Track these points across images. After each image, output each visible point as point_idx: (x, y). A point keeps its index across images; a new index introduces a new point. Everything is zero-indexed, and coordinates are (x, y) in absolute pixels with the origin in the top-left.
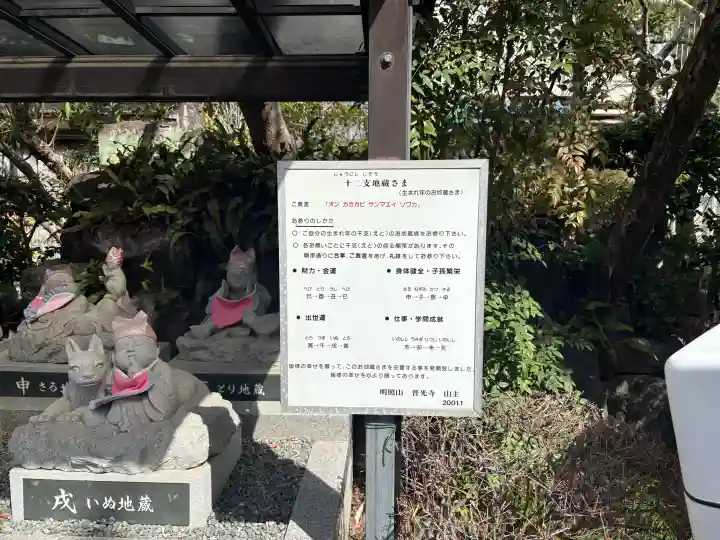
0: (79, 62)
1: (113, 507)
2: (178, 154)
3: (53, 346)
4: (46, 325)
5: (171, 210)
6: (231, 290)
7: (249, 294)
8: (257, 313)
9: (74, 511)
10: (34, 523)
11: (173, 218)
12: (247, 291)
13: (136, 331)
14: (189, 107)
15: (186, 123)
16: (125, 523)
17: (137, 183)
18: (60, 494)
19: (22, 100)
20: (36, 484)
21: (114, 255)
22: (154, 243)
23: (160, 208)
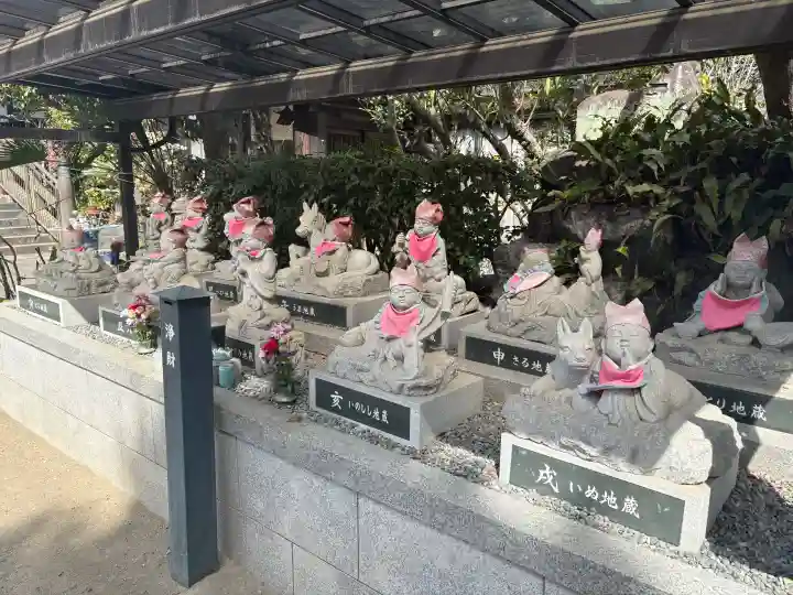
0: (584, 29)
1: (596, 498)
2: (668, 124)
3: (529, 323)
4: (523, 302)
5: (658, 190)
6: (729, 286)
7: (754, 294)
8: (765, 318)
9: (556, 490)
10: (519, 489)
11: (657, 199)
12: (754, 290)
13: (630, 320)
14: (684, 68)
15: (678, 87)
16: (607, 518)
17: (618, 158)
18: (545, 469)
19: (508, 79)
20: (524, 453)
21: (594, 237)
22: (631, 226)
23: (645, 187)
